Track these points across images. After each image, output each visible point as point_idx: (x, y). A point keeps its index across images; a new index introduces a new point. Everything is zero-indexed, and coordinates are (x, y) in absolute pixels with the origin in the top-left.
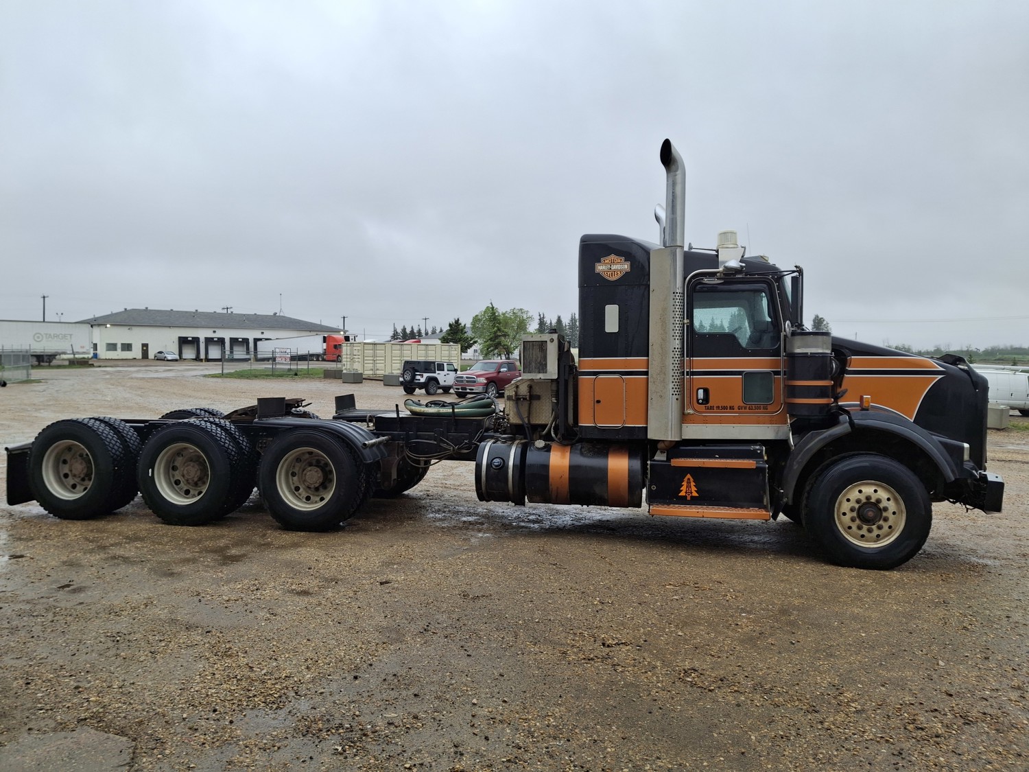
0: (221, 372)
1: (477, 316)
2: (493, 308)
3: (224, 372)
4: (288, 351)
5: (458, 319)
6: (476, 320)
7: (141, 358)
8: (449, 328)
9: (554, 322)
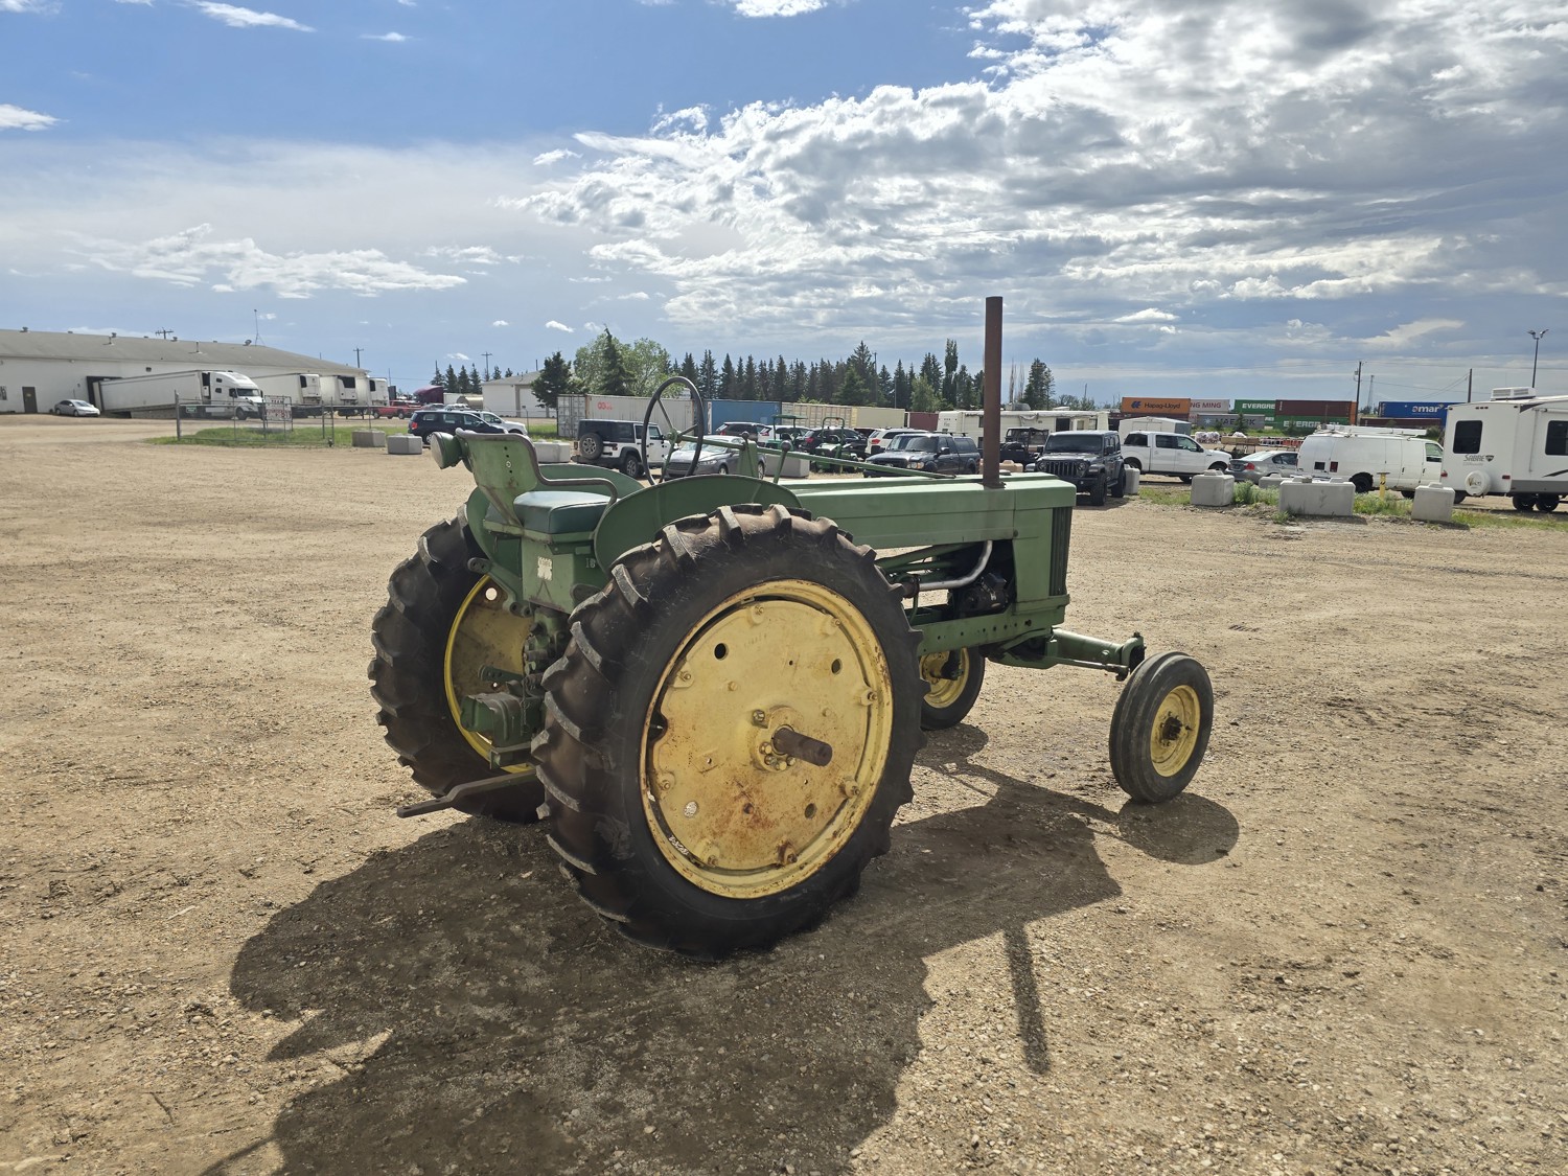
0: (175, 434)
1: (583, 350)
2: (610, 337)
3: (182, 434)
4: (287, 401)
5: (559, 354)
6: (581, 355)
7: (23, 410)
8: (542, 367)
9: (681, 362)
